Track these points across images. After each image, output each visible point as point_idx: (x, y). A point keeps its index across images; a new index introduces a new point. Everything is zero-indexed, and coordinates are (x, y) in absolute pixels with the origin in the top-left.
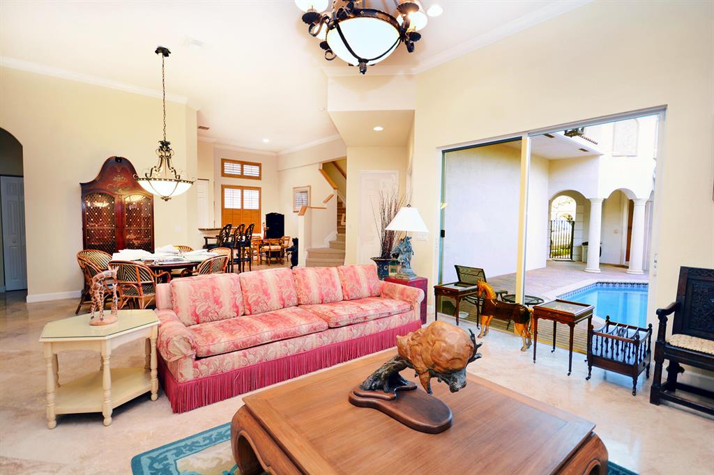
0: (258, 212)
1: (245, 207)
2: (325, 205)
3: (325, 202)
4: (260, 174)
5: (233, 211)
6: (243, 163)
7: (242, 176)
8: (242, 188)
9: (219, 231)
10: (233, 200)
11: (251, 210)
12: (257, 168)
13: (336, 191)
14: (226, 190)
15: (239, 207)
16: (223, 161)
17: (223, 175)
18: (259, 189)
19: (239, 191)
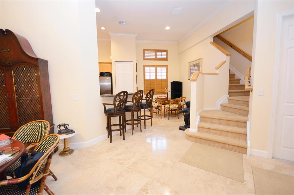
0: (166, 81)
1: (158, 78)
2: (217, 72)
3: (217, 68)
4: (167, 57)
5: (150, 81)
6: (156, 51)
7: (156, 59)
8: (156, 66)
9: (132, 95)
10: (150, 75)
11: (161, 80)
12: (165, 53)
13: (229, 57)
14: (147, 69)
15: (154, 78)
16: (144, 50)
17: (145, 59)
18: (166, 66)
19: (154, 69)
